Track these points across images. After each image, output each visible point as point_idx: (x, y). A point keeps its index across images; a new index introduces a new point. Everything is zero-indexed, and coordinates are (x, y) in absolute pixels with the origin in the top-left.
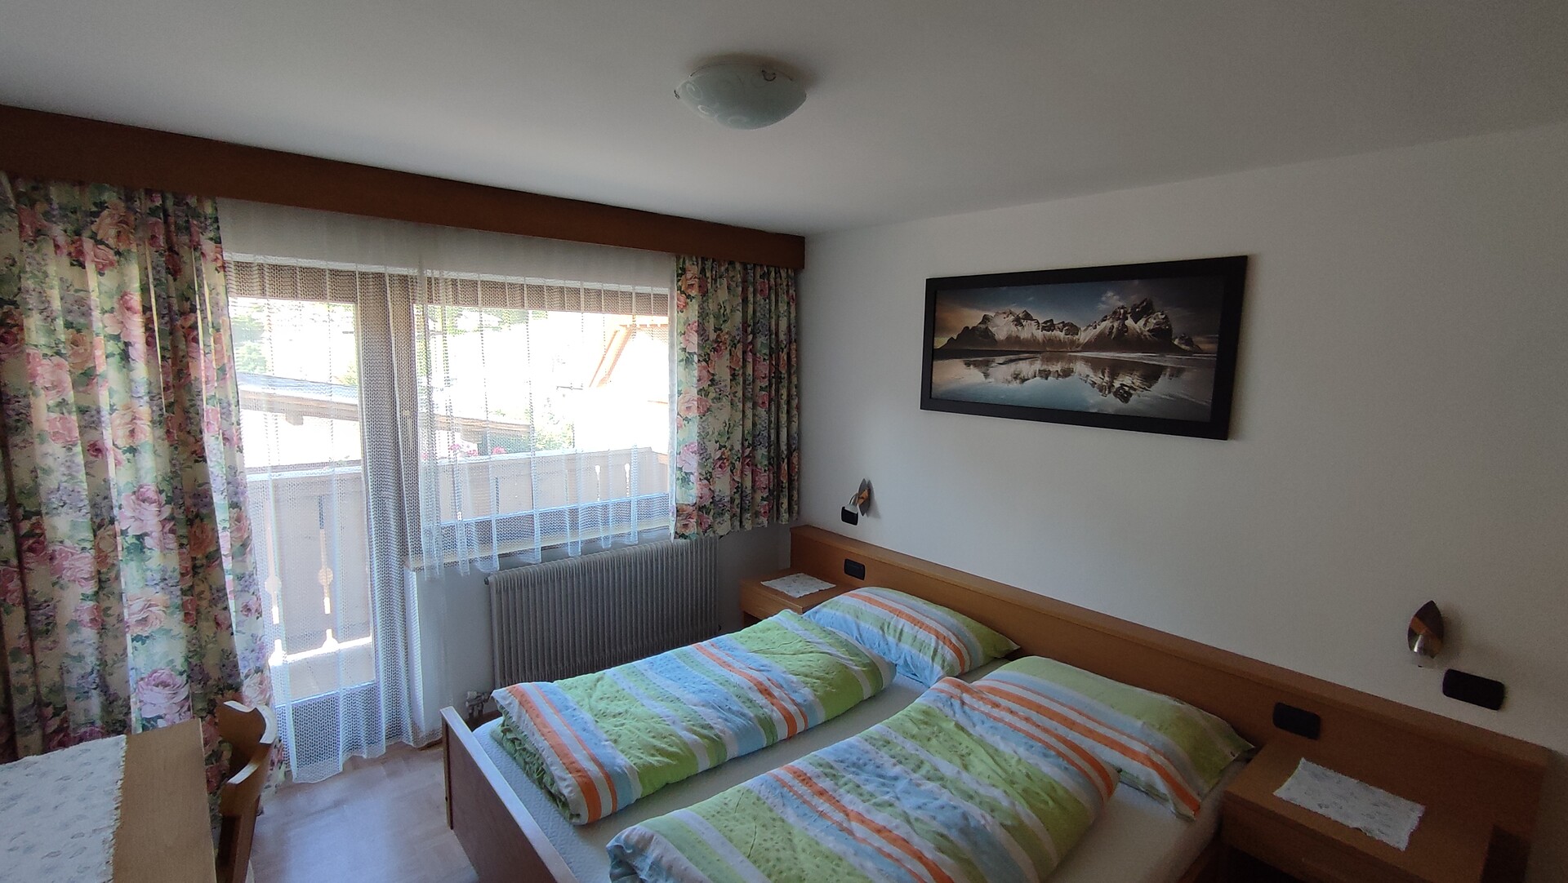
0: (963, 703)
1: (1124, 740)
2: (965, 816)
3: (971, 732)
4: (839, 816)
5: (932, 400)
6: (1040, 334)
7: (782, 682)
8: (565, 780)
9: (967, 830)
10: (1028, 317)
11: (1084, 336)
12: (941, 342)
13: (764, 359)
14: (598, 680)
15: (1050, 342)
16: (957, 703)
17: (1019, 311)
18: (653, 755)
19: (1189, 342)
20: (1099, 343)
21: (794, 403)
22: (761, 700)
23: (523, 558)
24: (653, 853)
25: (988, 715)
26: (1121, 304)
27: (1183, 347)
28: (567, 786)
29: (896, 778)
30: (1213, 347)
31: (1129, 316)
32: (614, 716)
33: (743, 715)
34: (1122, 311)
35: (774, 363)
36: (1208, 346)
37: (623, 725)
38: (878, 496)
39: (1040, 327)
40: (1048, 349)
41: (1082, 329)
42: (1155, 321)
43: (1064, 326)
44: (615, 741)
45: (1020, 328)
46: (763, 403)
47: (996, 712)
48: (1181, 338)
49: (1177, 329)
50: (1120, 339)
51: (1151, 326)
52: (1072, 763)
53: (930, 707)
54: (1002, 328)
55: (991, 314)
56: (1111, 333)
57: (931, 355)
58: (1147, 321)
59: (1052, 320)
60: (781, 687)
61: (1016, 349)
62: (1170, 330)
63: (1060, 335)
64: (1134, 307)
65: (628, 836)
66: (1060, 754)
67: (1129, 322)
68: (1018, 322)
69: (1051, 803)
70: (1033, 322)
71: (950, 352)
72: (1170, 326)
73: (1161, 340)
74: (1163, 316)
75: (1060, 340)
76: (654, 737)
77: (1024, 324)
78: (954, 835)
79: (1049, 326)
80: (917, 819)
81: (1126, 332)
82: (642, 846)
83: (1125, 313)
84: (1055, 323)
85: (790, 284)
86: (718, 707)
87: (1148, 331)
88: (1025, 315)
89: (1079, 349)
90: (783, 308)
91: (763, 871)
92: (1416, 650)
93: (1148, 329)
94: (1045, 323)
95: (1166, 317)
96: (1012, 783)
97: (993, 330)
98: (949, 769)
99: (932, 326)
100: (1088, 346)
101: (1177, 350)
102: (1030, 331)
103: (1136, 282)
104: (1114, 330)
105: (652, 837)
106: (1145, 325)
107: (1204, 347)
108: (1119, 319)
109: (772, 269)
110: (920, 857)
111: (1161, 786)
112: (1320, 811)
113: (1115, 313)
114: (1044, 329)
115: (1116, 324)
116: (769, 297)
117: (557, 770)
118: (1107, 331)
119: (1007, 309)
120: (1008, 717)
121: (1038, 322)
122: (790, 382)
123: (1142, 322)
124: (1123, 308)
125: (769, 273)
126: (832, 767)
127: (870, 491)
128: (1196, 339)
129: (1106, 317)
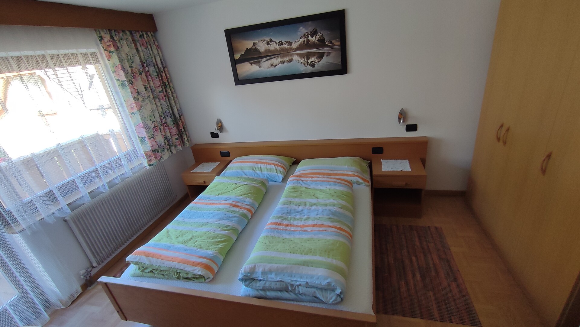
0: (302, 181)
1: (345, 173)
2: (330, 210)
3: (310, 188)
4: (299, 229)
5: (239, 81)
6: (278, 47)
7: (237, 200)
8: (195, 270)
9: (334, 213)
10: (272, 41)
11: (295, 45)
12: (237, 56)
13: (156, 78)
14: (168, 232)
15: (282, 50)
16: (301, 182)
17: (268, 39)
18: (218, 245)
19: (331, 43)
20: (301, 47)
21: (175, 95)
22: (237, 209)
23: (80, 202)
24: (259, 270)
25: (312, 181)
26: (306, 32)
27: (329, 44)
28: (199, 271)
29: (302, 210)
30: (339, 43)
31: (309, 36)
32: (190, 240)
33: (235, 217)
34: (307, 34)
35: (161, 79)
36: (337, 43)
37: (196, 241)
38: (226, 124)
39: (277, 44)
40: (282, 53)
41: (293, 43)
42: (318, 37)
43: (287, 43)
44: (201, 248)
45: (269, 46)
46: (163, 98)
47: (314, 179)
48: (328, 42)
49: (326, 39)
50: (308, 45)
51: (318, 39)
52: (343, 184)
53: (294, 186)
54: (262, 47)
55: (256, 42)
56: (304, 43)
57: (234, 63)
58: (316, 37)
59: (281, 41)
60: (239, 202)
61: (269, 55)
62: (324, 39)
63: (286, 46)
64: (311, 32)
65: (245, 271)
66: (339, 183)
67: (310, 38)
68: (268, 43)
69: (345, 196)
70: (274, 43)
71: (242, 60)
72: (324, 37)
73: (322, 43)
74: (321, 34)
75: (286, 49)
76: (213, 239)
77: (270, 44)
78: (331, 216)
79: (281, 43)
80: (320, 218)
81: (309, 42)
82: (253, 270)
83: (308, 34)
84: (283, 42)
85: (154, 39)
86: (225, 218)
87: (317, 40)
88: (270, 40)
89: (293, 51)
90: (155, 52)
91: (299, 254)
92: (402, 122)
93: (316, 40)
94: (279, 42)
95: (322, 34)
96: (333, 196)
97: (259, 48)
98: (314, 201)
99: (232, 51)
100: (297, 49)
101: (328, 46)
102: (273, 47)
103: (310, 22)
104: (305, 42)
105: (255, 266)
106: (316, 38)
107: (336, 43)
108: (306, 37)
109: (144, 33)
110: (330, 227)
111: (360, 180)
112: (393, 170)
113: (304, 35)
114: (279, 45)
115: (305, 39)
116: (147, 47)
117: (189, 268)
118: (303, 43)
119: (262, 39)
120: (319, 179)
121: (276, 42)
122: (170, 86)
123: (314, 37)
124: (307, 33)
125: (143, 35)
126: (282, 217)
127: (221, 123)
128: (333, 41)
129: (301, 37)
